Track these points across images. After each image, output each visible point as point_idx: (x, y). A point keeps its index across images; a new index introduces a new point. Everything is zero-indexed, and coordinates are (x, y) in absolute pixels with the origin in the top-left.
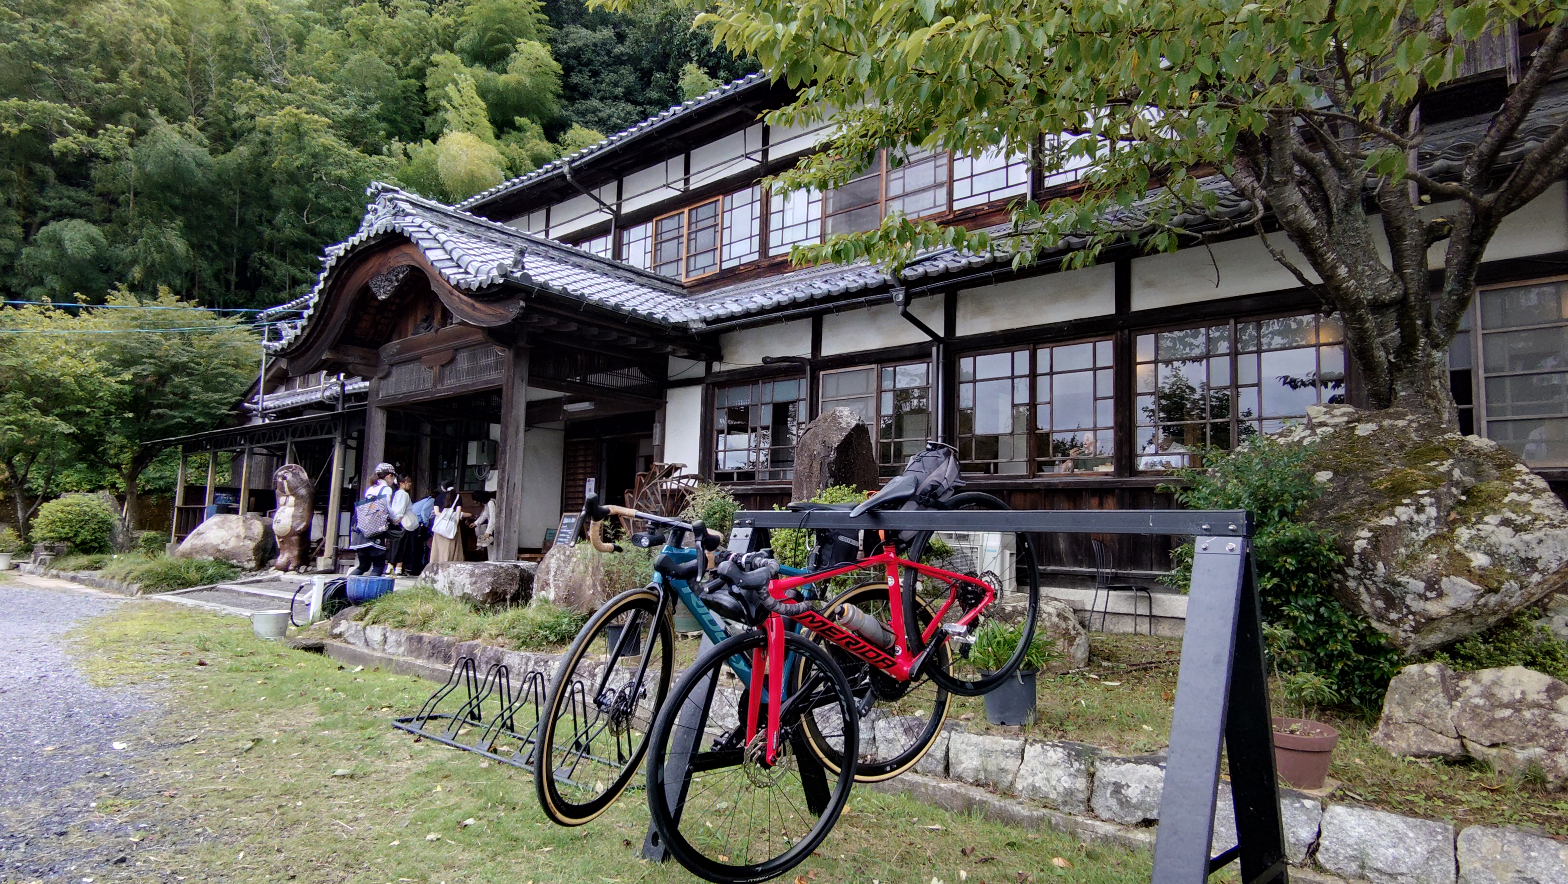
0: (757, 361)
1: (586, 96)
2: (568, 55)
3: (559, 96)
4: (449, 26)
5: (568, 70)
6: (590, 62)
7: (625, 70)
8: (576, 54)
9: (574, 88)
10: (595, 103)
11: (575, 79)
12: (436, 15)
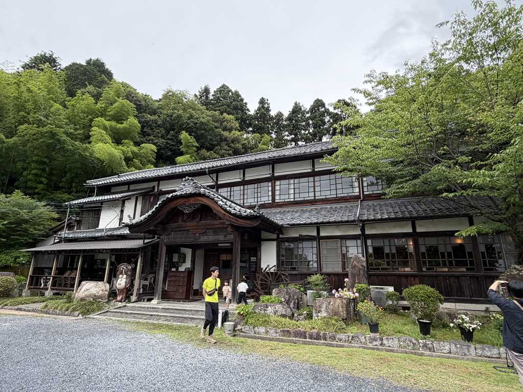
0: (298, 236)
1: (149, 135)
2: (144, 122)
3: (139, 133)
4: (102, 107)
5: (143, 127)
6: (150, 125)
7: (162, 129)
8: (147, 122)
9: (145, 132)
10: (152, 137)
11: (145, 130)
12: (99, 104)
